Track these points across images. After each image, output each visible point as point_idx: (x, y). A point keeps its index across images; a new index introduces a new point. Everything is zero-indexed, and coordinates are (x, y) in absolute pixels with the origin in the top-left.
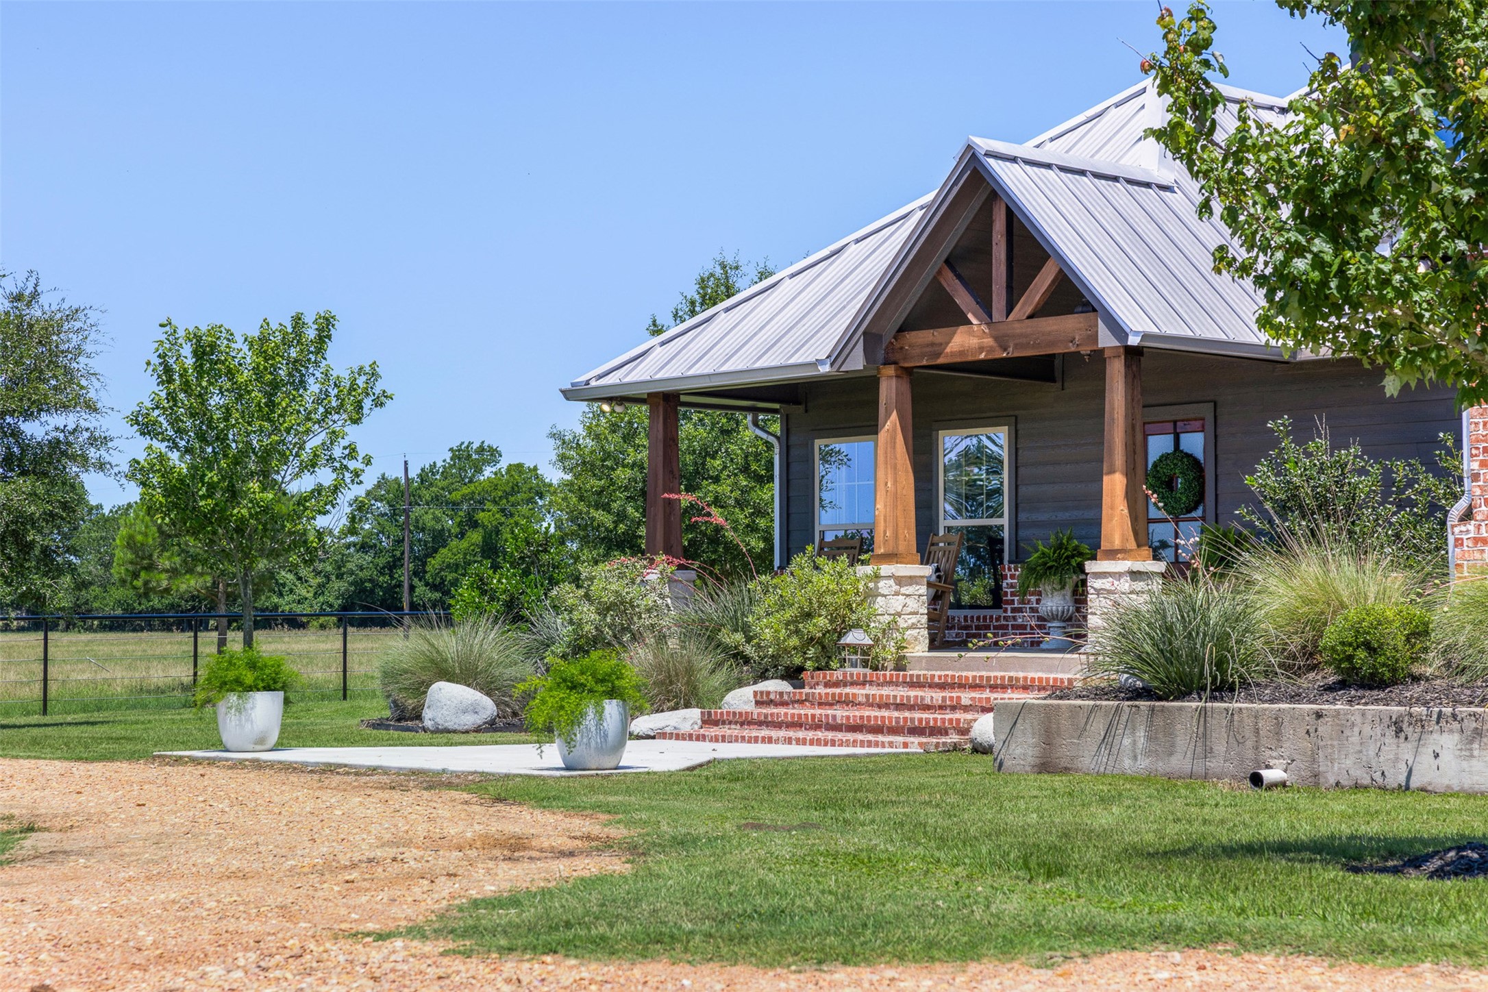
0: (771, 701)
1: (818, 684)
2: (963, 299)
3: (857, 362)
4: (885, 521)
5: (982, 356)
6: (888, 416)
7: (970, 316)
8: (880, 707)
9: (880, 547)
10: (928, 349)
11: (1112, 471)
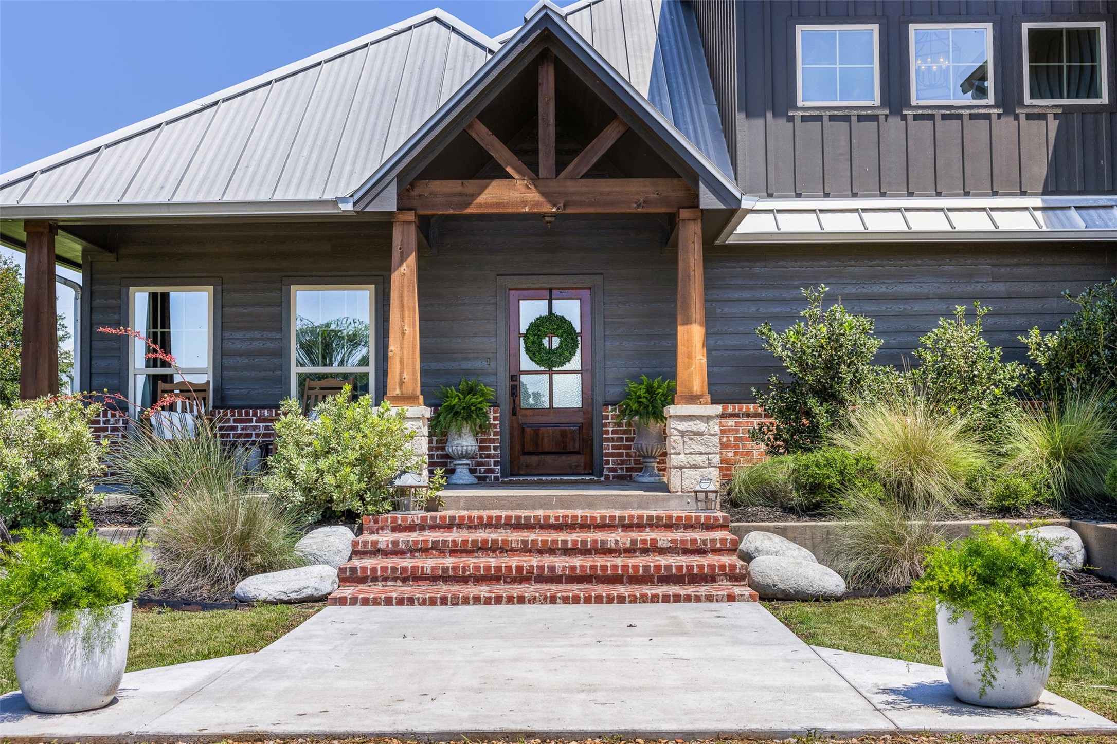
0: (379, 550)
1: (382, 528)
2: (499, 151)
3: (388, 202)
4: (401, 362)
5: (527, 209)
6: (403, 260)
7: (509, 169)
8: (541, 552)
9: (394, 389)
10: (455, 199)
11: (688, 322)
